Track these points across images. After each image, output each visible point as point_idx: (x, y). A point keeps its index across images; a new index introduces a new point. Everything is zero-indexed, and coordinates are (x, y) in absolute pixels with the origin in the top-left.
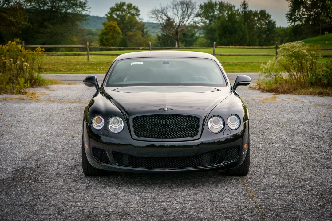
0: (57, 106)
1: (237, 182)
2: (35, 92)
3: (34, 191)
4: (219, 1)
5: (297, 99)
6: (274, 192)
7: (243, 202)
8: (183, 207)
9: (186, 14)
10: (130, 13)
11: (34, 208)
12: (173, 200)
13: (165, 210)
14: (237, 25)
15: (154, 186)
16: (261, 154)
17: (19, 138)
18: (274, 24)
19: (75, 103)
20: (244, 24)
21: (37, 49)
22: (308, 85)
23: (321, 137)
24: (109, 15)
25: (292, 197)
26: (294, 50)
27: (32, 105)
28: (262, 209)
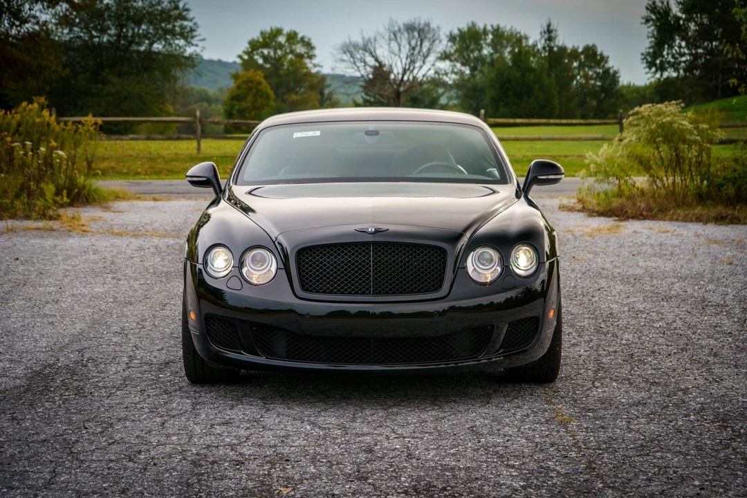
0: (128, 243)
1: (532, 395)
2: (79, 215)
3: (73, 413)
4: (492, 26)
5: (668, 229)
6: (617, 415)
7: (547, 436)
8: (410, 445)
9: (419, 53)
10: (292, 52)
11: (73, 447)
12: (387, 432)
13: (370, 451)
14: (532, 76)
15: (344, 404)
16: (586, 338)
17: (41, 306)
18: (615, 77)
19: (169, 237)
20: (549, 75)
21: (85, 121)
22: (693, 201)
23: (722, 305)
24: (246, 57)
25: (656, 425)
26: (662, 119)
27: (71, 241)
28: (588, 448)
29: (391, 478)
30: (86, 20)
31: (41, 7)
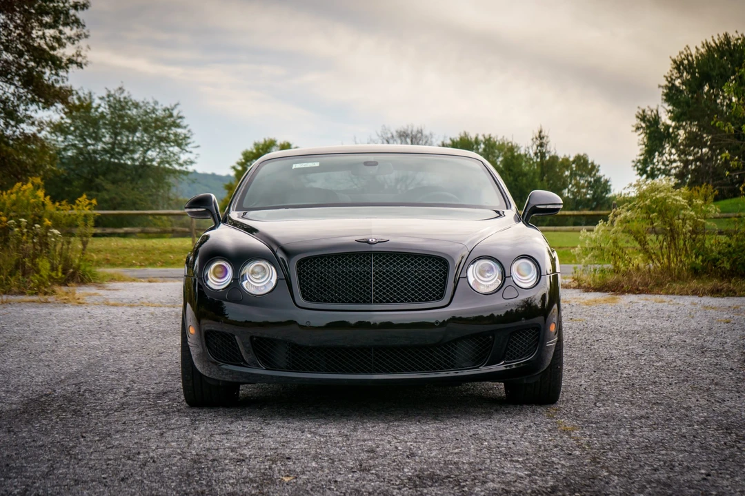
0: (123, 311)
1: (534, 413)
2: (74, 292)
3: (71, 427)
4: (484, 136)
5: (664, 300)
6: (620, 425)
7: (550, 441)
8: (412, 447)
11: (70, 450)
12: (388, 438)
13: (372, 451)
14: (524, 180)
17: (37, 354)
18: (607, 186)
19: (165, 307)
20: (541, 180)
21: (80, 201)
22: (688, 275)
23: (721, 350)
24: (240, 168)
25: (660, 433)
26: (656, 195)
27: (66, 310)
28: (592, 449)
29: (394, 470)
30: (80, 128)
31: (37, 107)
